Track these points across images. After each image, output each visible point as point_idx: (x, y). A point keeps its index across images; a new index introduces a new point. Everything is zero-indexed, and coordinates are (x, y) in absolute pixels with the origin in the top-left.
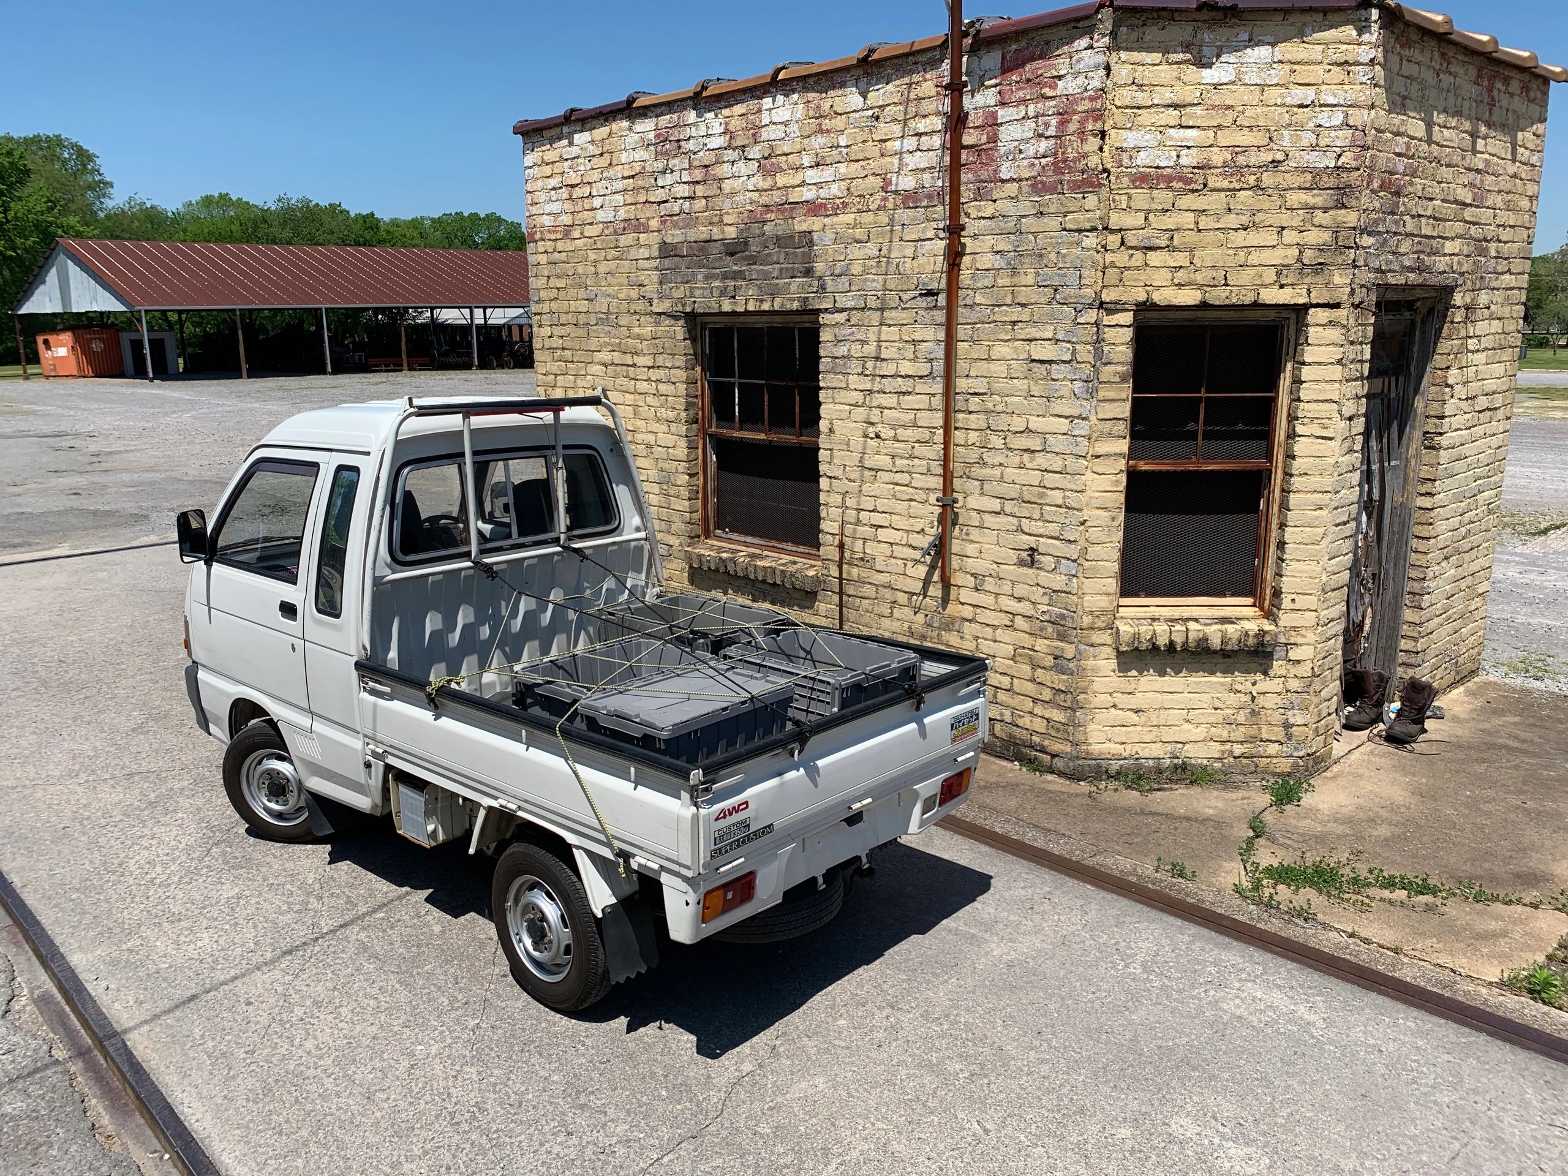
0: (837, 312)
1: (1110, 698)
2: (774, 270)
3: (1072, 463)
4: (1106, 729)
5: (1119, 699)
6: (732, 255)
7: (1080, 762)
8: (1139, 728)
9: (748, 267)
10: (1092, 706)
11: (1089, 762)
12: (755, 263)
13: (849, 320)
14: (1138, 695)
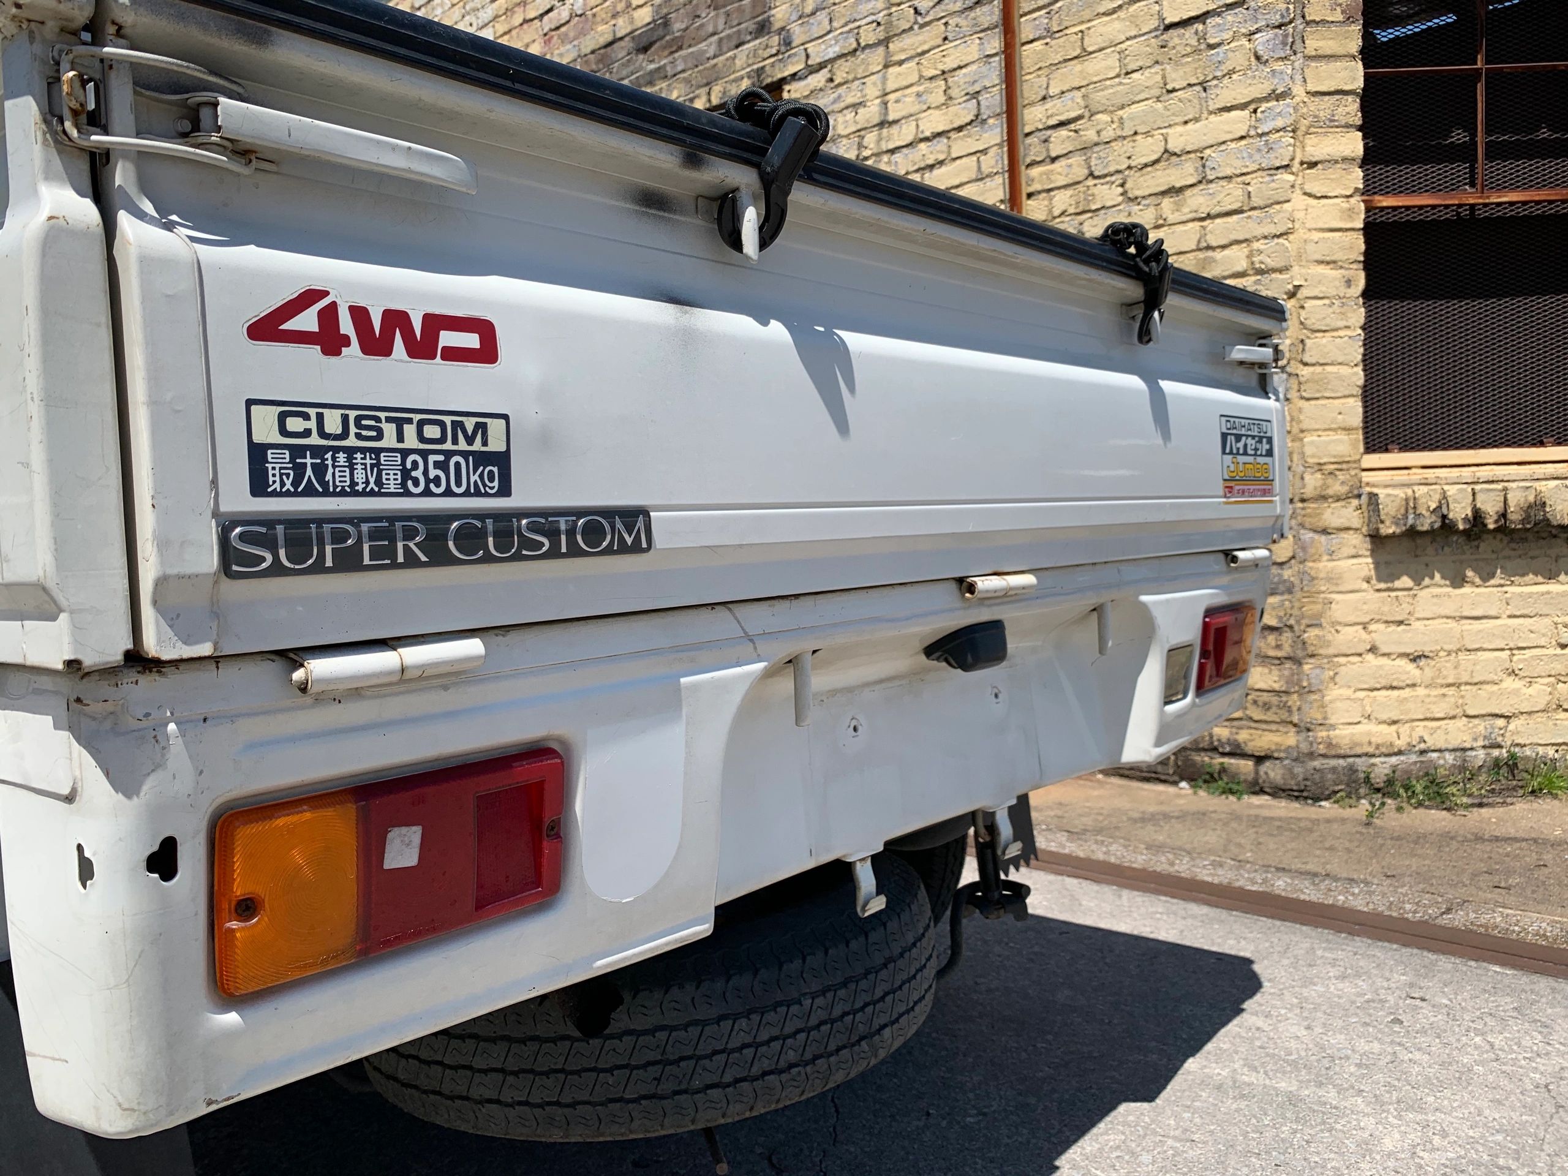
0: (811, 73)
1: (1364, 635)
2: (709, 47)
3: (1261, 187)
4: (1362, 694)
5: (1382, 634)
6: (645, 49)
7: (1317, 763)
8: (1421, 691)
9: (670, 58)
10: (1331, 651)
11: (1333, 762)
12: (680, 48)
13: (831, 80)
14: (1417, 625)
